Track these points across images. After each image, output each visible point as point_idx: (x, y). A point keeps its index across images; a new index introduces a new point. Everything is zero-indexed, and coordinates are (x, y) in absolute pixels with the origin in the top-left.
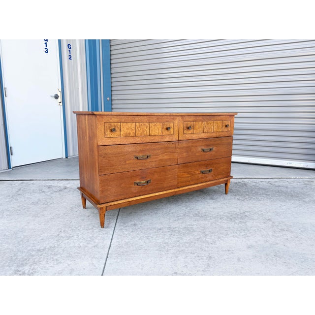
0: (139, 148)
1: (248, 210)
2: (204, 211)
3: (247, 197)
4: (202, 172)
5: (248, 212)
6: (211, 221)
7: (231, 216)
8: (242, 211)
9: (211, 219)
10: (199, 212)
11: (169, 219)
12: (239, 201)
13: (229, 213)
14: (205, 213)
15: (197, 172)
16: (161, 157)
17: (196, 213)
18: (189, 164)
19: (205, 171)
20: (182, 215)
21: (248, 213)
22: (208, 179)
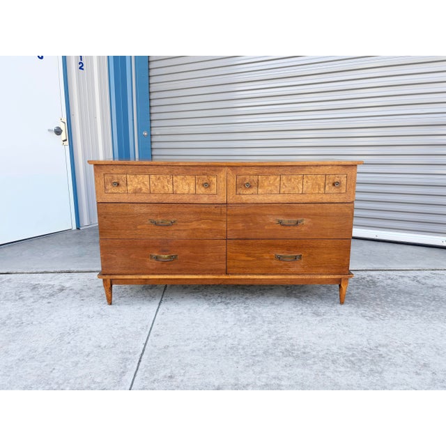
0: (155, 209)
1: (383, 342)
2: (302, 344)
3: (379, 309)
4: (279, 258)
5: (383, 346)
6: (315, 367)
7: (353, 355)
8: (373, 345)
9: (315, 363)
10: (292, 345)
11: (238, 363)
12: (364, 320)
13: (349, 349)
14: (304, 347)
15: (267, 256)
16: (195, 225)
17: (288, 346)
18: (250, 242)
19: (285, 257)
20: (261, 352)
21: (385, 350)
22: (291, 270)
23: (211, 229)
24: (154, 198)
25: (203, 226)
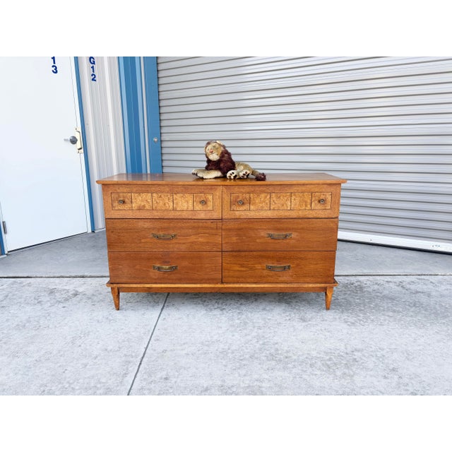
0: (158, 224)
1: (360, 347)
2: (286, 348)
3: (361, 315)
4: (270, 268)
5: (359, 351)
6: (294, 370)
7: (330, 359)
8: (349, 350)
9: (294, 366)
10: (277, 350)
11: (225, 366)
12: (345, 326)
13: (326, 353)
14: (287, 352)
15: (258, 266)
16: (193, 238)
17: (273, 351)
18: (243, 254)
19: (275, 267)
20: (247, 356)
21: (359, 354)
22: (280, 279)
23: (207, 242)
24: (156, 215)
25: (200, 240)
